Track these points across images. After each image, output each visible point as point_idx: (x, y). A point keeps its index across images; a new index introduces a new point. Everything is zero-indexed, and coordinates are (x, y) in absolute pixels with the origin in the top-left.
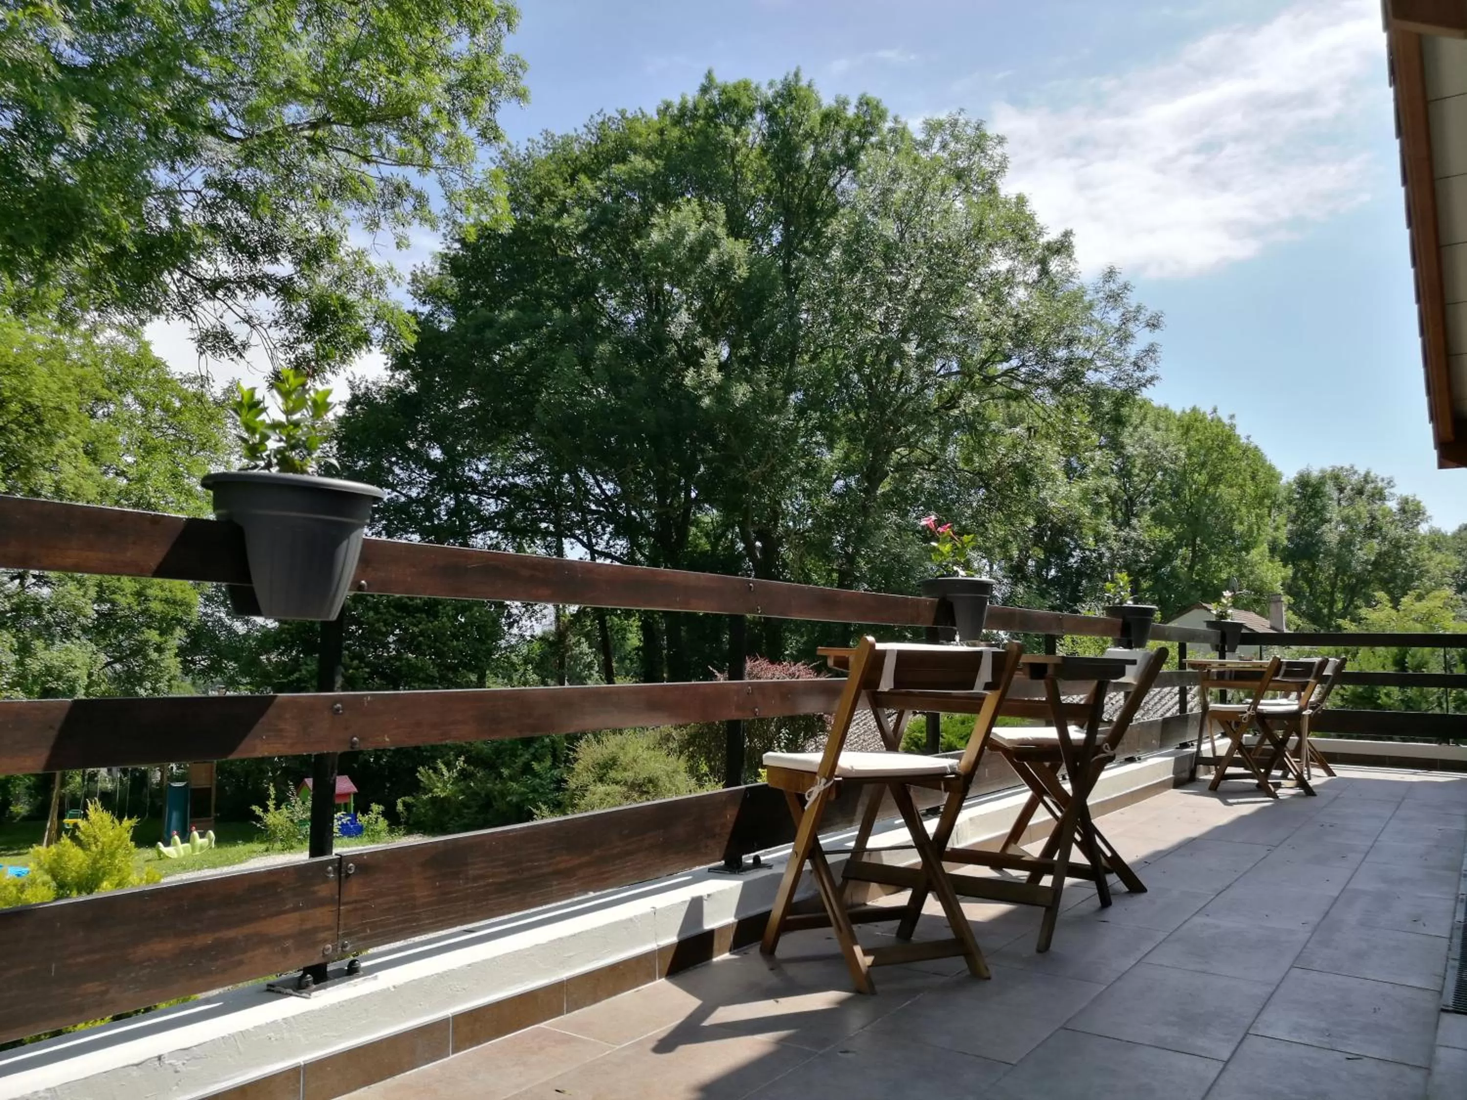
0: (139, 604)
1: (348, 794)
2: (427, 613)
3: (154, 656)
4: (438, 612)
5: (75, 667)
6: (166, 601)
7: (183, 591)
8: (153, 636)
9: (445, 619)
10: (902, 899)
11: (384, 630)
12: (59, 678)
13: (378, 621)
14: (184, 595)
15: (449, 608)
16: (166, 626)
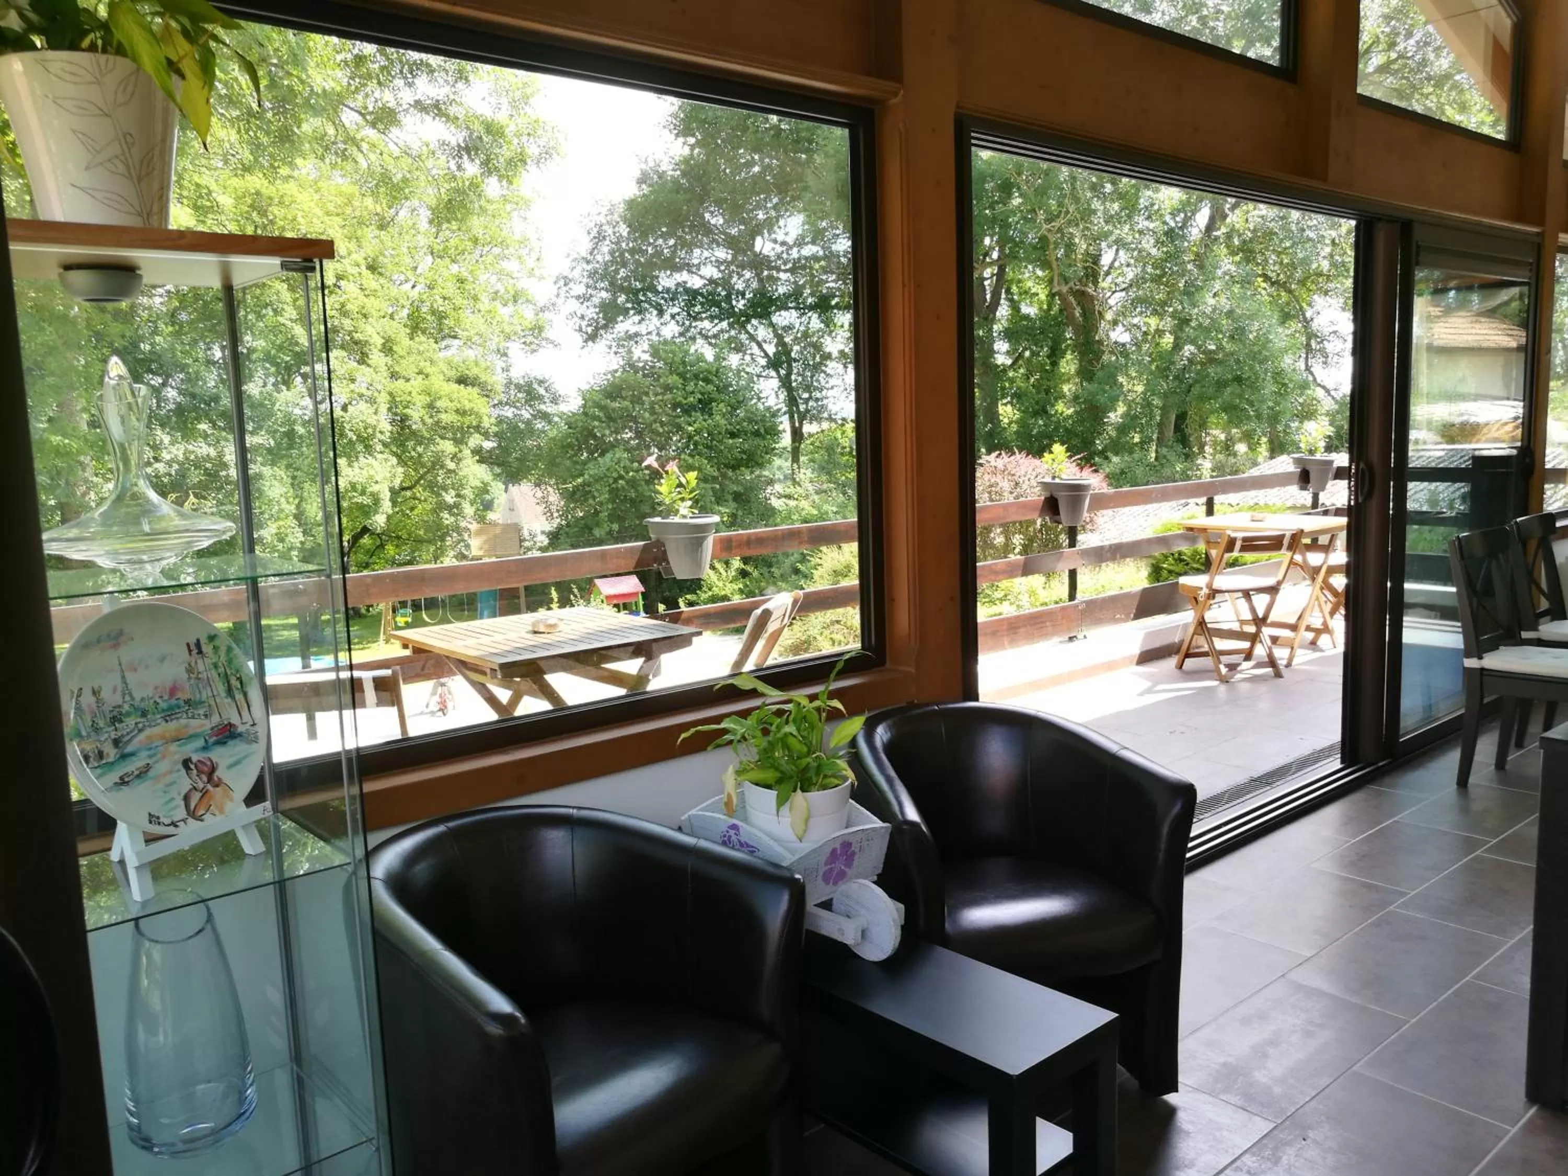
0: (431, 417)
1: (636, 594)
2: (703, 411)
3: (451, 465)
4: (711, 409)
5: (377, 482)
6: (457, 411)
7: (470, 401)
8: (448, 446)
9: (718, 418)
10: (1246, 645)
11: (661, 430)
12: (363, 493)
13: (655, 421)
14: (472, 405)
15: (722, 405)
16: (459, 436)
